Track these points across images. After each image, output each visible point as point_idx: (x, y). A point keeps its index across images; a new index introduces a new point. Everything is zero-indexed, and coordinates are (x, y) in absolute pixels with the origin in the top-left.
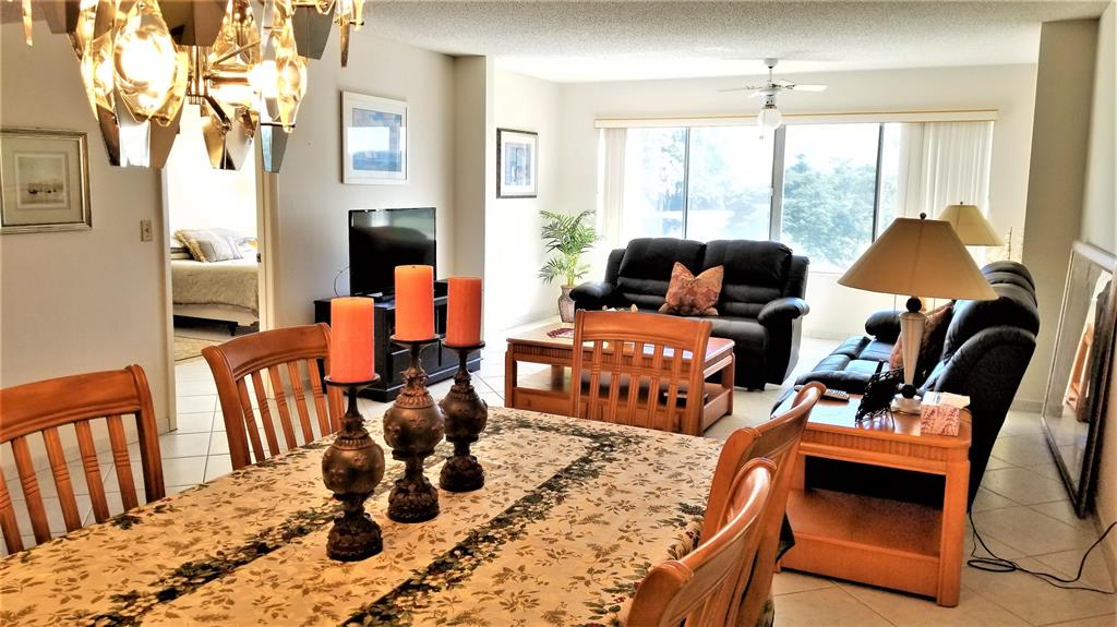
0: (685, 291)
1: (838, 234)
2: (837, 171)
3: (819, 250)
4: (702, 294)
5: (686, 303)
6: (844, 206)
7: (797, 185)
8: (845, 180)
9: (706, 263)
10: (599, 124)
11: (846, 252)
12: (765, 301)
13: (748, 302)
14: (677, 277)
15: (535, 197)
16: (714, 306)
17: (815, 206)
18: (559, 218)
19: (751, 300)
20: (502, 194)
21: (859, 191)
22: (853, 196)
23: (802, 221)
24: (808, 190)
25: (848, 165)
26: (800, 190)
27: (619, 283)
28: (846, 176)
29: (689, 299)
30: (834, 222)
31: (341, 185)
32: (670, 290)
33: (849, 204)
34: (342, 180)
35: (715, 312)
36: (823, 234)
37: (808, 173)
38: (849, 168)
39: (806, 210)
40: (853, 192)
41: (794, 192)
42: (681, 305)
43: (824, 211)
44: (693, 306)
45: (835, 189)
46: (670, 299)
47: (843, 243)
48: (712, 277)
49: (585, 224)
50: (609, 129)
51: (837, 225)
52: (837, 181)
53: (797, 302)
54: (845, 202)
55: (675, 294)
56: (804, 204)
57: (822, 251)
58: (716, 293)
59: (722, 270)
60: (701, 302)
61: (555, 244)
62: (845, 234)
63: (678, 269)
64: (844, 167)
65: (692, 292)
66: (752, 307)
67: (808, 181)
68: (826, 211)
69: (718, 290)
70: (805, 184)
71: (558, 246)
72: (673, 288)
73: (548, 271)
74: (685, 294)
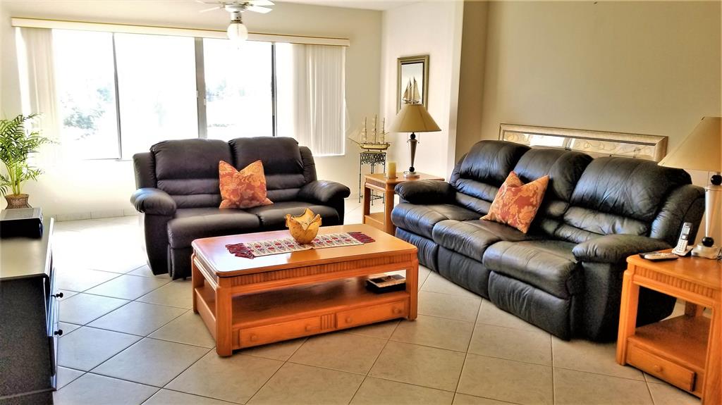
10: (16, 22)
14: (232, 175)
16: (267, 196)
32: (223, 188)
35: (269, 201)
46: (231, 197)
50: (28, 28)
58: (265, 185)
59: (261, 164)
60: (260, 194)
63: (224, 168)
69: (265, 182)
74: (245, 190)
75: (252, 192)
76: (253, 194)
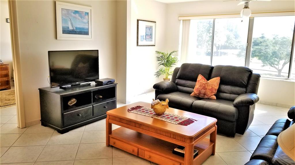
0: (202, 87)
1: (274, 57)
2: (274, 38)
3: (267, 62)
4: (209, 89)
5: (202, 93)
6: (276, 49)
7: (261, 43)
8: (276, 41)
9: (213, 75)
10: (180, 18)
11: (275, 63)
12: (239, 94)
13: (231, 94)
14: (199, 81)
15: (155, 46)
16: (215, 95)
17: (266, 49)
18: (162, 53)
19: (232, 93)
20: (139, 45)
21: (281, 44)
22: (279, 46)
23: (262, 53)
24: (264, 44)
25: (277, 37)
26: (262, 44)
27: (176, 82)
28: (277, 40)
29: (203, 91)
30: (272, 54)
31: (56, 40)
32: (196, 86)
33: (277, 48)
34: (56, 38)
35: (215, 97)
36: (269, 57)
37: (265, 39)
38: (278, 38)
39: (263, 50)
40: (279, 45)
41: (260, 44)
42: (200, 93)
43: (269, 50)
44: (205, 95)
45: (273, 44)
46: (195, 91)
47: (275, 60)
48: (215, 82)
49: (172, 56)
50: (184, 20)
51: (273, 55)
52: (274, 41)
53: (254, 96)
54: (276, 48)
55: (198, 89)
56: (263, 48)
57: (268, 62)
58: (215, 89)
59: (220, 79)
60: (209, 93)
61: (162, 63)
62: (276, 57)
63: (200, 78)
64: (276, 37)
65: (204, 88)
66: (232, 96)
67: (265, 41)
68: (270, 51)
69: (217, 88)
70: (263, 42)
71: (162, 64)
72: (197, 85)
73: (159, 73)
74: (202, 89)
75: (205, 91)
76: (205, 92)
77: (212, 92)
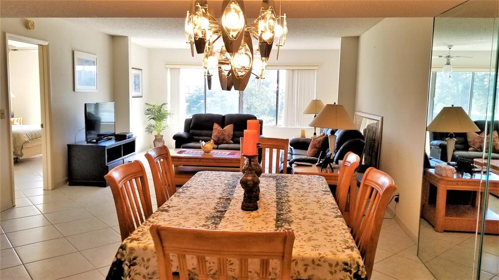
3: (266, 117)
4: (227, 135)
5: (221, 139)
9: (226, 123)
10: (167, 66)
14: (216, 129)
15: (142, 97)
18: (153, 106)
27: (190, 132)
31: (74, 92)
32: (213, 134)
42: (219, 139)
44: (223, 140)
46: (214, 137)
48: (229, 128)
49: (164, 109)
50: (171, 68)
58: (231, 135)
59: (233, 126)
60: (227, 138)
61: (152, 117)
63: (216, 126)
65: (223, 134)
73: (149, 129)
74: (220, 136)
75: (223, 137)
77: (229, 137)
